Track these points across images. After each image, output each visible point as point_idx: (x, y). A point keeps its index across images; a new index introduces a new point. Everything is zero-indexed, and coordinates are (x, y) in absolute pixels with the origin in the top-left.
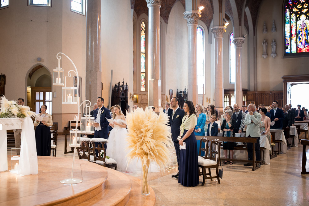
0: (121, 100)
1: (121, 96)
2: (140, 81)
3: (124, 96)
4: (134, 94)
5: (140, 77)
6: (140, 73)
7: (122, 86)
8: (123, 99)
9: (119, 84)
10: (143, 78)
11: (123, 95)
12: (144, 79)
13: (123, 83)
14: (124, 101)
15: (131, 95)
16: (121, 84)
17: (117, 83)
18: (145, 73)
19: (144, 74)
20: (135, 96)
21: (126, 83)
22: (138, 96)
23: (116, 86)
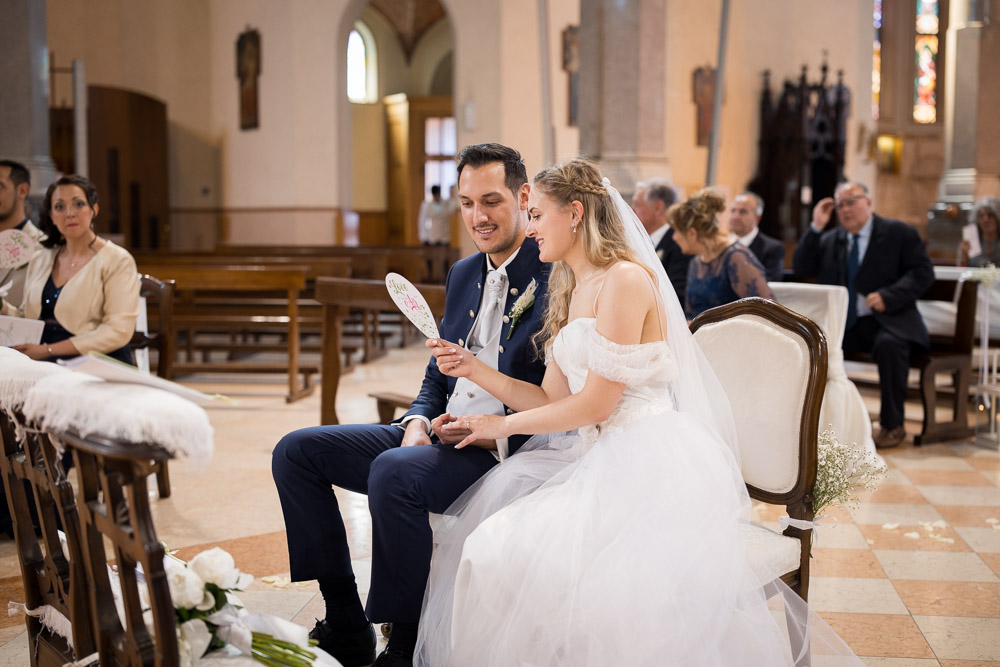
0: (811, 155)
1: (810, 134)
2: (913, 72)
3: (828, 136)
4: (882, 132)
5: (913, 56)
6: (913, 34)
7: (820, 89)
8: (821, 150)
9: (803, 78)
10: (925, 60)
11: (822, 128)
12: (933, 65)
13: (825, 69)
14: (829, 157)
15: (862, 130)
16: (814, 76)
17: (794, 75)
18: (937, 35)
19: (933, 44)
20: (886, 143)
21: (840, 73)
22: (899, 144)
23: (788, 86)
